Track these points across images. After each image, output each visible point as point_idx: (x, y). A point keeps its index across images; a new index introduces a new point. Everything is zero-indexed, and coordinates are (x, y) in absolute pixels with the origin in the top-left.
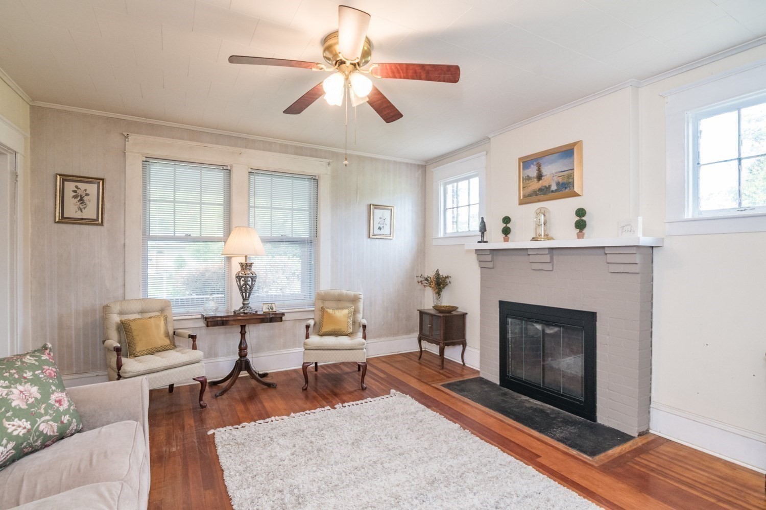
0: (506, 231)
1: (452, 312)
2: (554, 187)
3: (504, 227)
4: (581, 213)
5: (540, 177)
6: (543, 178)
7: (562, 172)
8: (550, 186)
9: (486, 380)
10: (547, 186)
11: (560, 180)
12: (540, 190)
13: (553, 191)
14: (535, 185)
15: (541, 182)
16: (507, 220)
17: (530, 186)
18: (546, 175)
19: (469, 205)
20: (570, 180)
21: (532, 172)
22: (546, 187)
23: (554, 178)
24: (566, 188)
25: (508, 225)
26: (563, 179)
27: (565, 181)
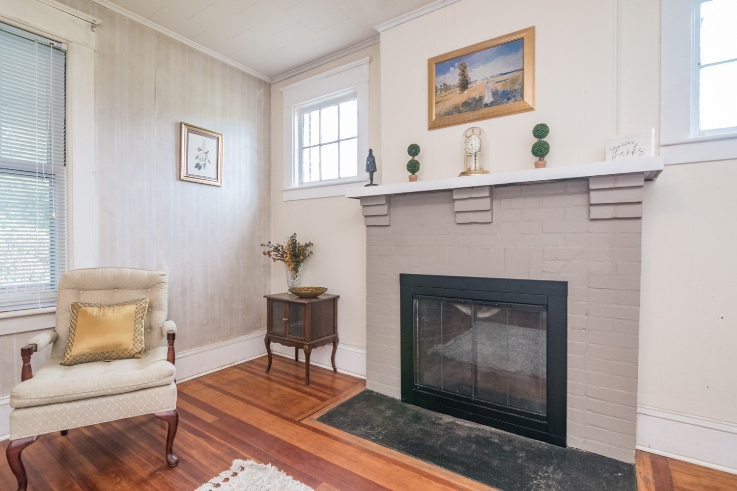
0: (413, 167)
1: (318, 297)
2: (488, 99)
3: (410, 162)
4: (541, 131)
5: (464, 84)
6: (469, 86)
7: (502, 74)
8: (481, 98)
9: (377, 394)
10: (477, 98)
11: (500, 88)
12: (466, 104)
13: (486, 105)
14: (457, 98)
15: (466, 92)
16: (414, 150)
17: (447, 100)
18: (476, 81)
19: (339, 141)
20: (517, 87)
21: (452, 77)
22: (474, 99)
23: (488, 85)
24: (509, 99)
25: (416, 158)
26: (504, 86)
27: (508, 88)
